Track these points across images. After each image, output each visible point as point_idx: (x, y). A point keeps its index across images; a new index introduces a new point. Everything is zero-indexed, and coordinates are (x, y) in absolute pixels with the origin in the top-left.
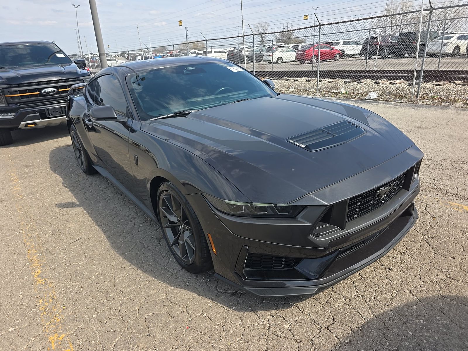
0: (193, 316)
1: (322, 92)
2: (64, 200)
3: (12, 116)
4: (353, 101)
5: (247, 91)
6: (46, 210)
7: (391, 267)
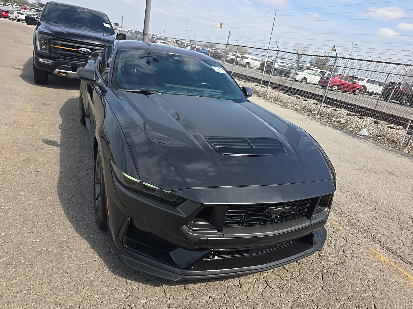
0: (76, 263)
1: (322, 116)
2: (51, 138)
3: (50, 62)
4: (345, 132)
5: (222, 92)
6: (32, 142)
7: (272, 286)
